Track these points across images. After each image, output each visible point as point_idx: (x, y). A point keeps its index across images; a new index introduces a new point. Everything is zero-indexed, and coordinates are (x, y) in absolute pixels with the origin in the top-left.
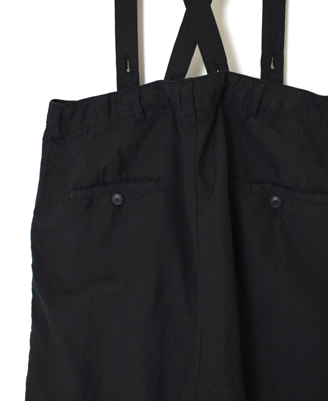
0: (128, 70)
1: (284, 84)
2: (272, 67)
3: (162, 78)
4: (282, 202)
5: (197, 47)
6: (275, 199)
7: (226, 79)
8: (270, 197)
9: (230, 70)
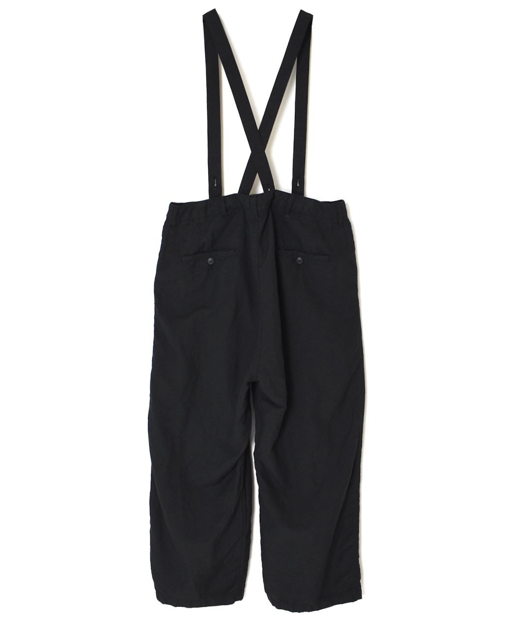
0: (215, 185)
1: (305, 196)
2: (298, 185)
3: (237, 192)
4: (303, 261)
5: (257, 174)
6: (299, 259)
7: (273, 194)
8: (297, 258)
9: (276, 189)
